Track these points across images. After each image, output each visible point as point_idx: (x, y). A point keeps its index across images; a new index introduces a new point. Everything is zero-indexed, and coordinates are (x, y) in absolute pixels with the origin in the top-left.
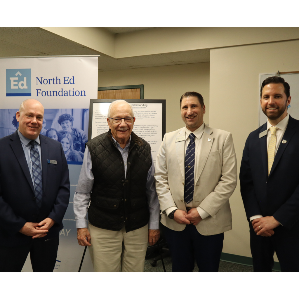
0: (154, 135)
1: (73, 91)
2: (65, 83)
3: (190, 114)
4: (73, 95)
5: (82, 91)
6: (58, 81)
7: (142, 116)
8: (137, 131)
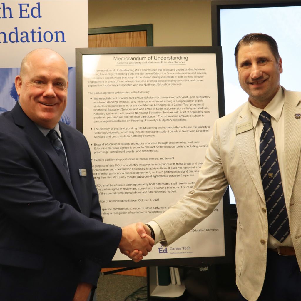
0: (203, 114)
1: (40, 33)
2: (21, 17)
3: (257, 76)
4: (40, 41)
5: (57, 33)
6: (7, 11)
7: (180, 79)
8: (171, 107)
